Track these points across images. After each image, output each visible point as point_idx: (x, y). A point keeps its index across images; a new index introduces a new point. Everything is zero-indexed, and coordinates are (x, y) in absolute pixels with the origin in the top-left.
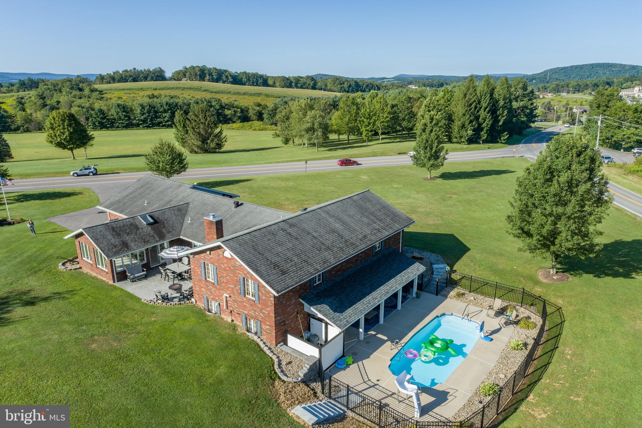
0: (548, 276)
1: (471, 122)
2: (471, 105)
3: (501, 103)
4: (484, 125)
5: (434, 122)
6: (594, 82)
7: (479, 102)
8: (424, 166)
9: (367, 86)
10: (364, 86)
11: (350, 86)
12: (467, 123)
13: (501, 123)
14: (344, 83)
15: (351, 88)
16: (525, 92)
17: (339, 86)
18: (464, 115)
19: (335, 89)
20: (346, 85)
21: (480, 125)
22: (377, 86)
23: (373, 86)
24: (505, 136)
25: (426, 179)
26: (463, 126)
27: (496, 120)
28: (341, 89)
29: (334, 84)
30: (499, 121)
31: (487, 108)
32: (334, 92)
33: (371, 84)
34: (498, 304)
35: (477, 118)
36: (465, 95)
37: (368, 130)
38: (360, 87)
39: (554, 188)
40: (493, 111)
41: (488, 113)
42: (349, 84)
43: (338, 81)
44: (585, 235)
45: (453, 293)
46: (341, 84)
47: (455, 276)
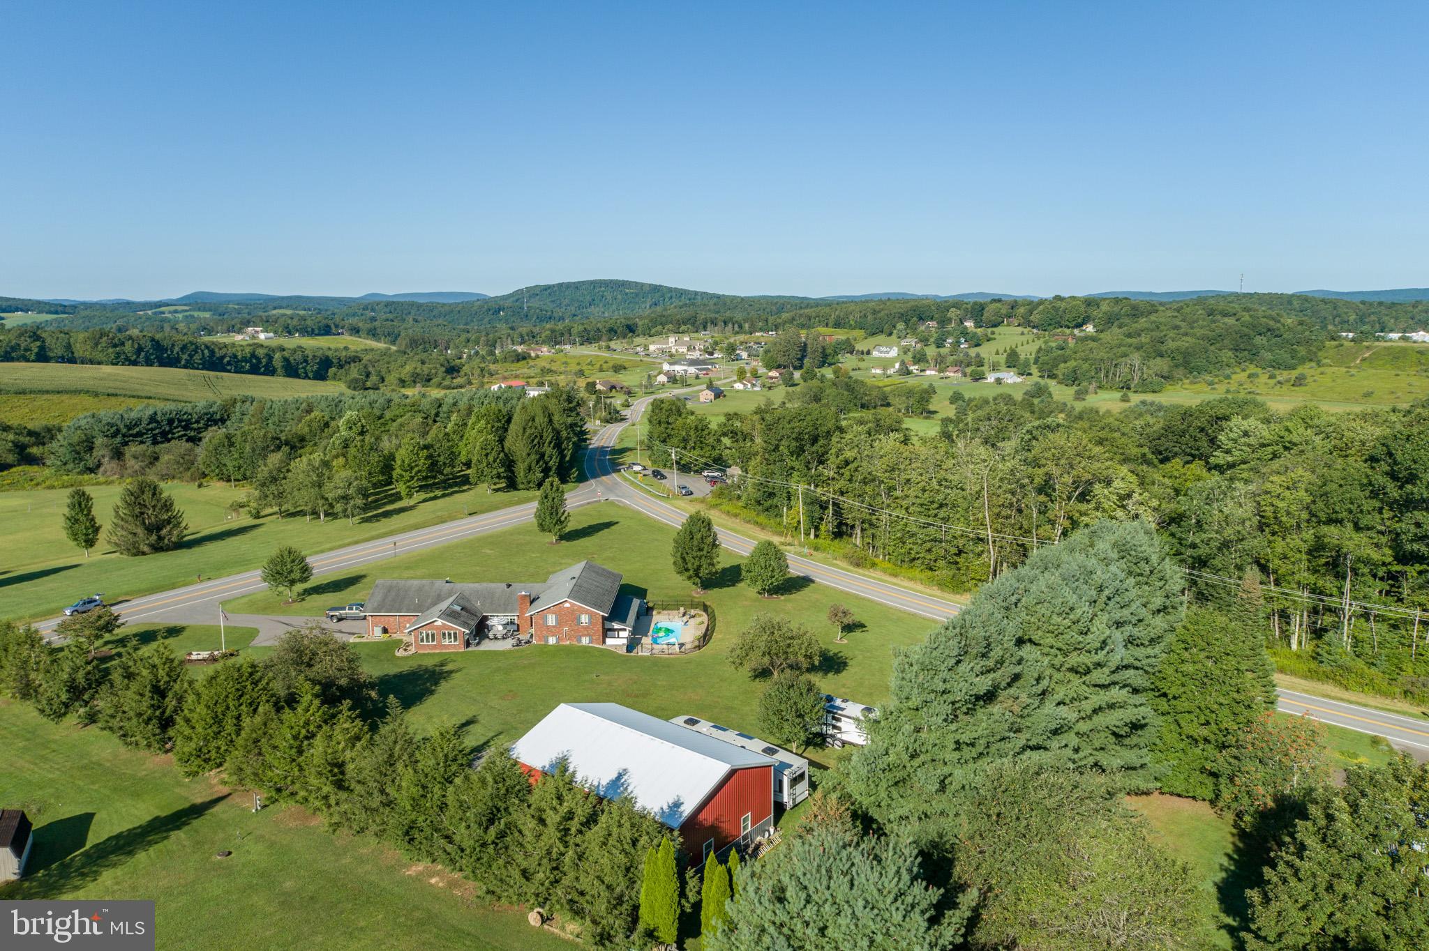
0: (698, 593)
1: (538, 462)
2: (533, 441)
3: (564, 434)
4: (551, 463)
5: (555, 488)
6: (608, 325)
7: (541, 437)
8: (550, 531)
9: (184, 348)
10: (177, 349)
11: (140, 350)
12: (533, 464)
13: (567, 459)
14: (123, 344)
15: (143, 354)
16: (571, 405)
17: (111, 350)
18: (529, 455)
19: (100, 356)
20: (128, 348)
21: (547, 463)
22: (207, 347)
23: (197, 347)
24: (574, 473)
25: (552, 543)
26: (530, 469)
27: (563, 456)
28: (117, 358)
29: (97, 344)
30: (565, 456)
31: (550, 443)
32: (99, 363)
33: (192, 343)
34: (682, 610)
35: (542, 455)
36: (524, 429)
37: (408, 487)
38: (166, 350)
39: (695, 543)
40: (558, 445)
41: (554, 448)
42: (136, 346)
43: (105, 339)
44: (713, 565)
45: (655, 612)
46: (115, 346)
47: (651, 605)
